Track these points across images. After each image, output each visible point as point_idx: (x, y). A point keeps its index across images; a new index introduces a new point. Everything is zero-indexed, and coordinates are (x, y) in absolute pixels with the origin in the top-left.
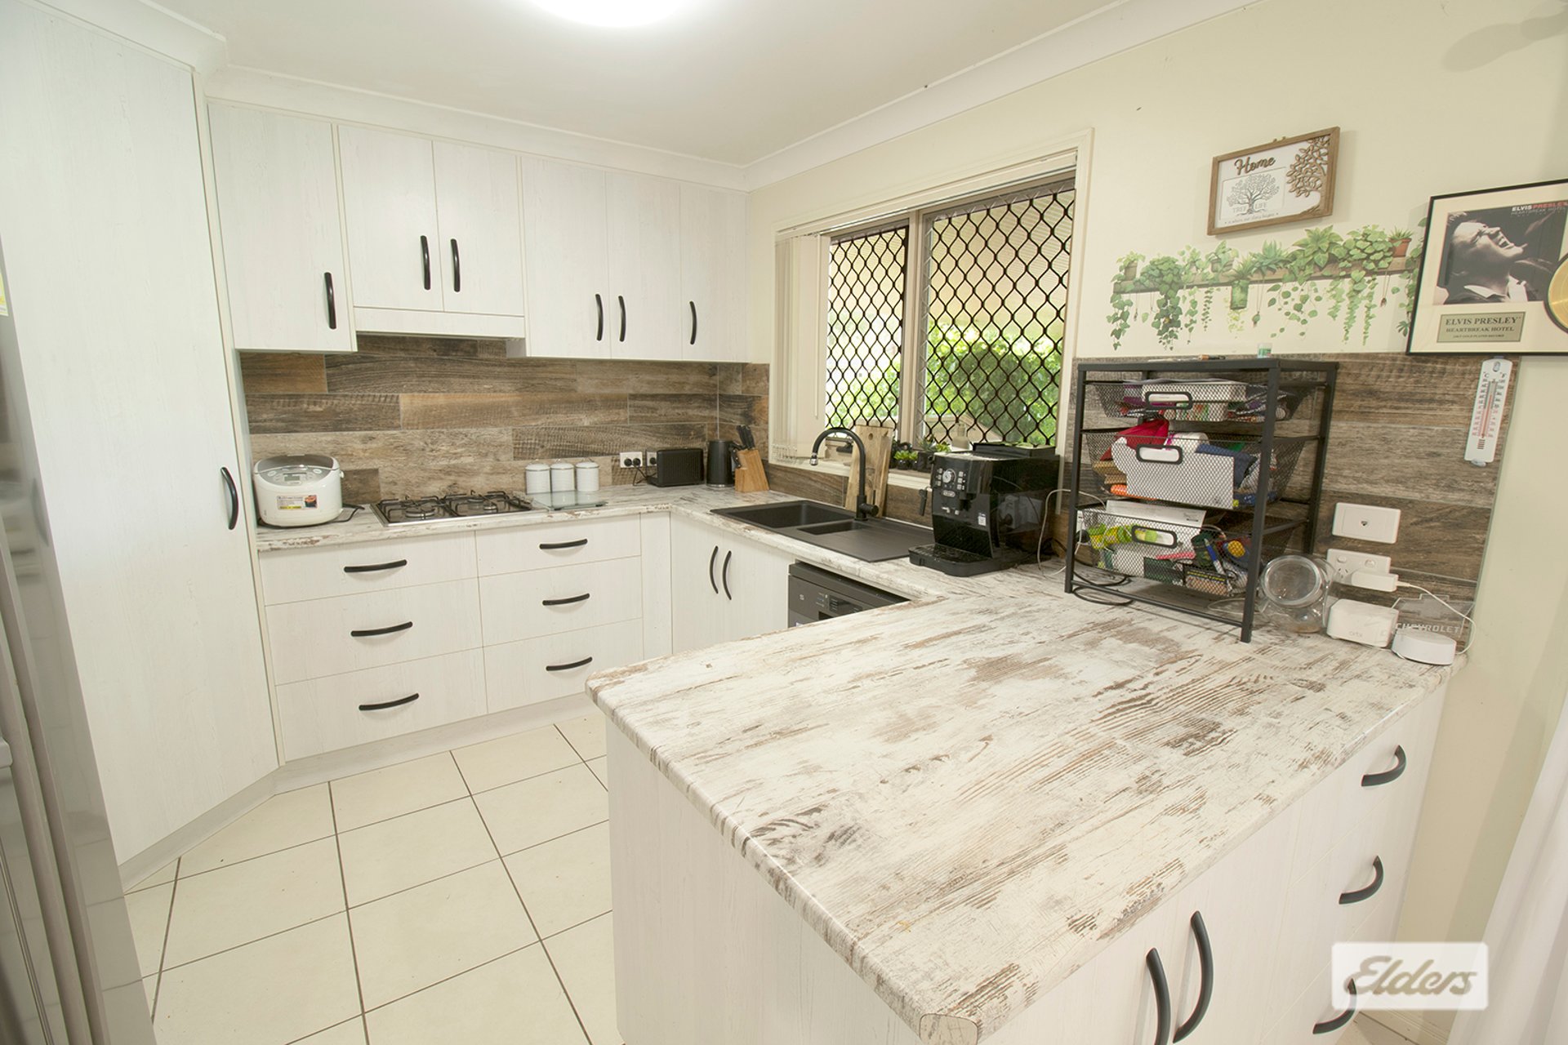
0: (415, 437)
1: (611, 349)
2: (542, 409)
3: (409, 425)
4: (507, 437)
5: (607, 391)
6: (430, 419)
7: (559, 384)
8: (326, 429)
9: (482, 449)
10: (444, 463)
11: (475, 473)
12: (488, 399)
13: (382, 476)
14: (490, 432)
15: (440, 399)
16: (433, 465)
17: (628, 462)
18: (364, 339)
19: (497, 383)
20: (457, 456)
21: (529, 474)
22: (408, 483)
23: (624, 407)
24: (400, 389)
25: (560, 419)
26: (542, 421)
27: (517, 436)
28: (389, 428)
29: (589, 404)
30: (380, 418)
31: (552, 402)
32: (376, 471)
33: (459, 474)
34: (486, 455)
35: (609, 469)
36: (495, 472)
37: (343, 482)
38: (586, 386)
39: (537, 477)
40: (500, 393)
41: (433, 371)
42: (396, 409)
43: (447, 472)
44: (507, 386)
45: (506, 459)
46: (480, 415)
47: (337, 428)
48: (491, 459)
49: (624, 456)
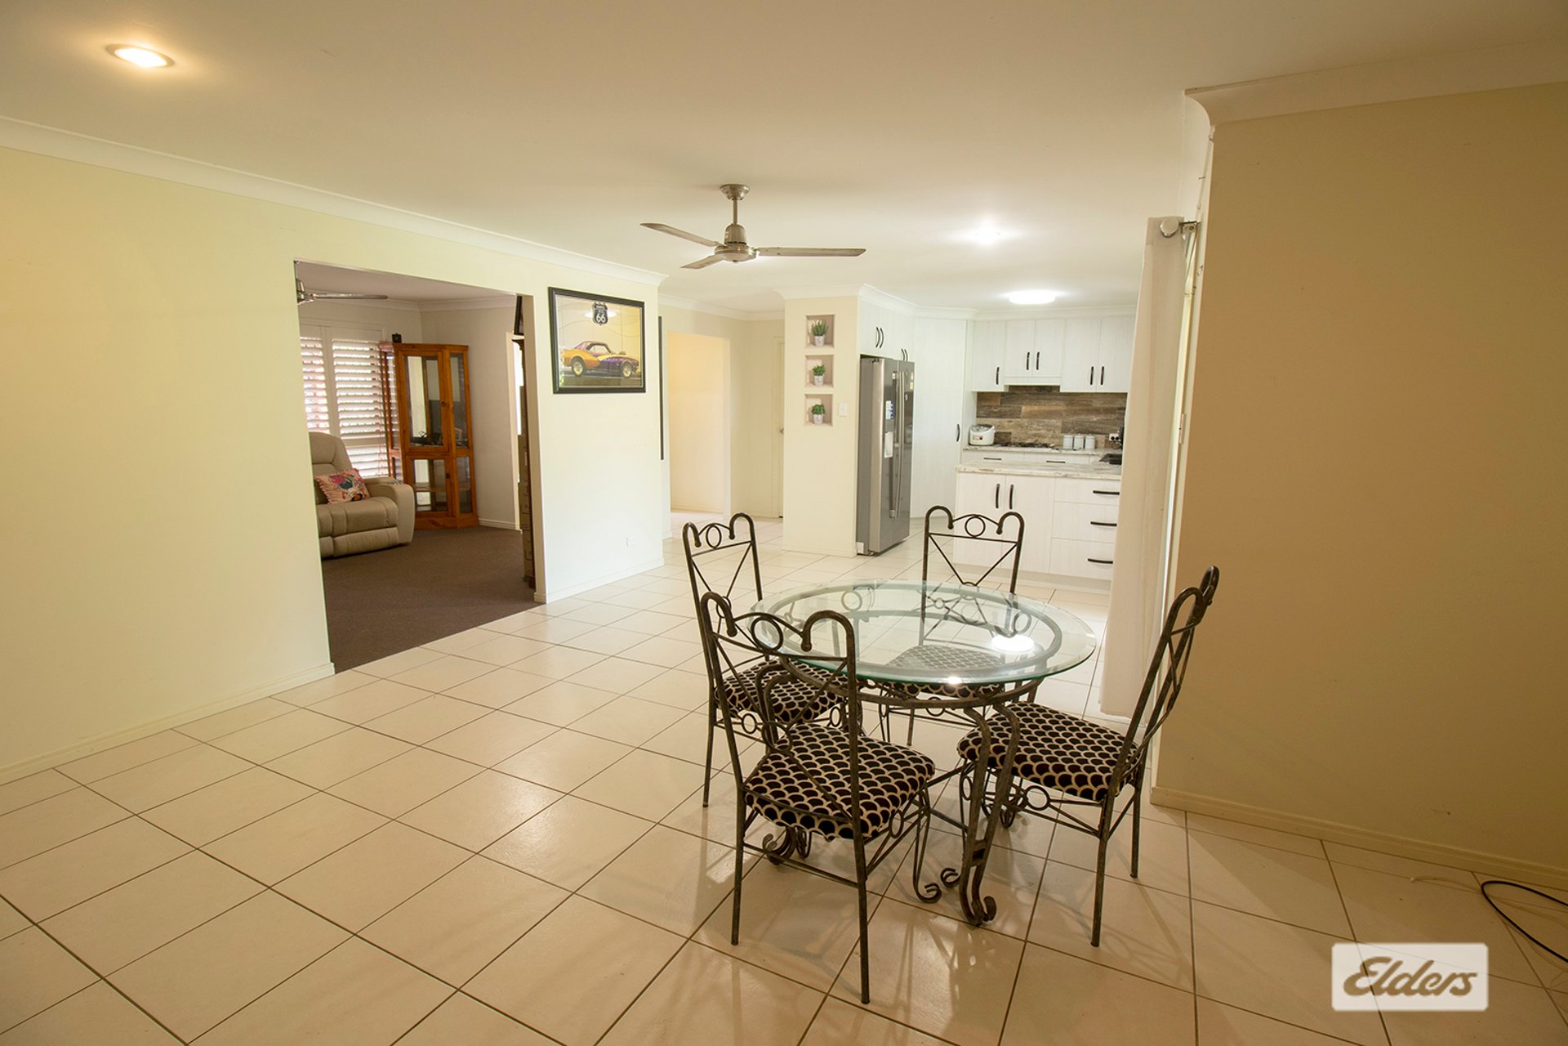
0: (1025, 422)
1: (1097, 388)
2: (1075, 413)
3: (1024, 417)
4: (1059, 424)
5: (1106, 406)
6: (1032, 416)
7: (1084, 403)
8: (997, 417)
9: (1049, 428)
10: (1034, 432)
11: (1045, 437)
12: (1053, 408)
13: (1013, 435)
14: (1053, 421)
15: (1036, 408)
16: (1030, 432)
17: (1113, 438)
18: (1011, 387)
19: (1058, 402)
20: (1039, 430)
21: (1065, 439)
22: (1020, 438)
23: (1114, 413)
24: (1022, 404)
25: (1083, 417)
26: (1075, 418)
27: (1063, 423)
28: (1017, 418)
29: (1097, 411)
30: (1014, 414)
31: (1080, 410)
32: (1010, 433)
33: (1039, 437)
34: (1050, 430)
35: (1104, 441)
36: (1053, 437)
37: (996, 434)
38: (1097, 404)
39: (1067, 440)
40: (1059, 406)
41: (1035, 398)
42: (1020, 411)
43: (1035, 435)
44: (1062, 403)
45: (1058, 432)
46: (1050, 414)
47: (1001, 417)
48: (1052, 432)
49: (1111, 435)
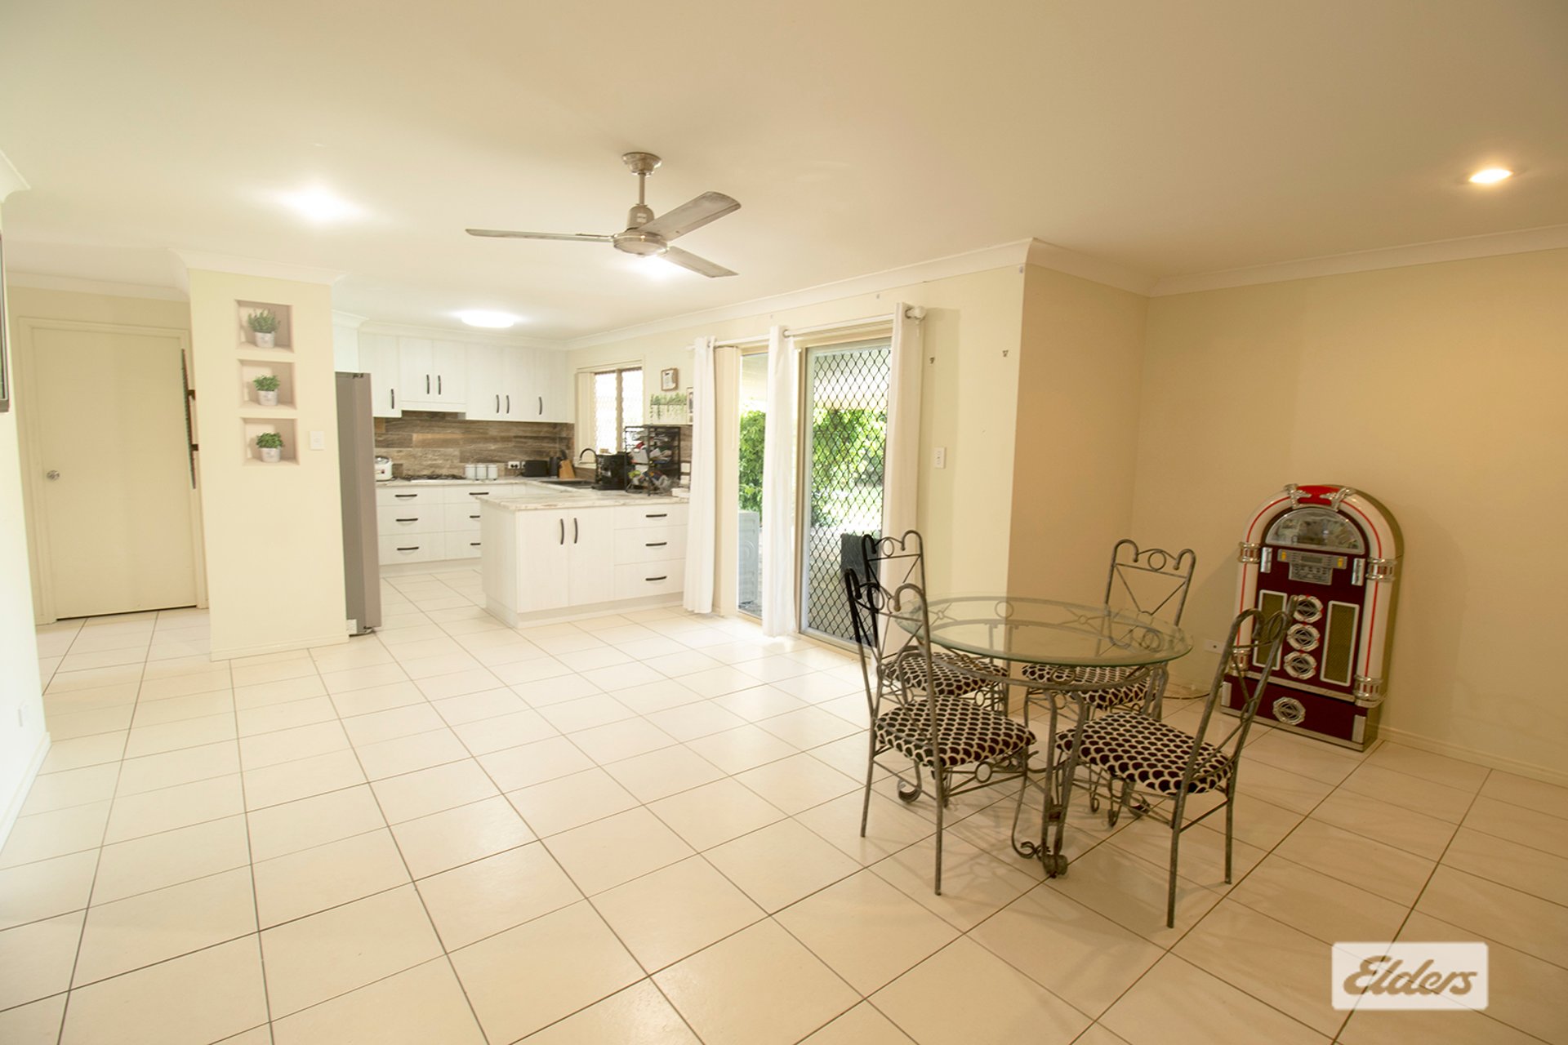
0: (418, 451)
1: (503, 417)
2: (473, 441)
3: (417, 447)
4: (457, 453)
5: (503, 434)
6: (425, 444)
7: (481, 431)
8: (383, 447)
9: (446, 457)
10: (429, 462)
11: (443, 468)
12: (449, 436)
13: (405, 467)
14: (450, 450)
15: (429, 436)
16: (425, 463)
17: (512, 466)
18: (404, 412)
19: (453, 430)
20: (435, 460)
21: (467, 469)
22: (414, 470)
23: (510, 441)
24: (413, 432)
25: (481, 445)
26: (473, 446)
27: (462, 452)
28: (408, 447)
29: (494, 440)
30: (405, 443)
31: (478, 438)
32: (401, 465)
33: (436, 467)
34: (447, 460)
35: (503, 469)
36: (451, 468)
37: (394, 465)
38: (493, 432)
39: (470, 469)
40: (455, 434)
41: (427, 424)
42: (411, 440)
43: (431, 466)
44: (457, 431)
45: (456, 462)
46: (446, 443)
47: (388, 446)
48: (449, 462)
49: (510, 463)
